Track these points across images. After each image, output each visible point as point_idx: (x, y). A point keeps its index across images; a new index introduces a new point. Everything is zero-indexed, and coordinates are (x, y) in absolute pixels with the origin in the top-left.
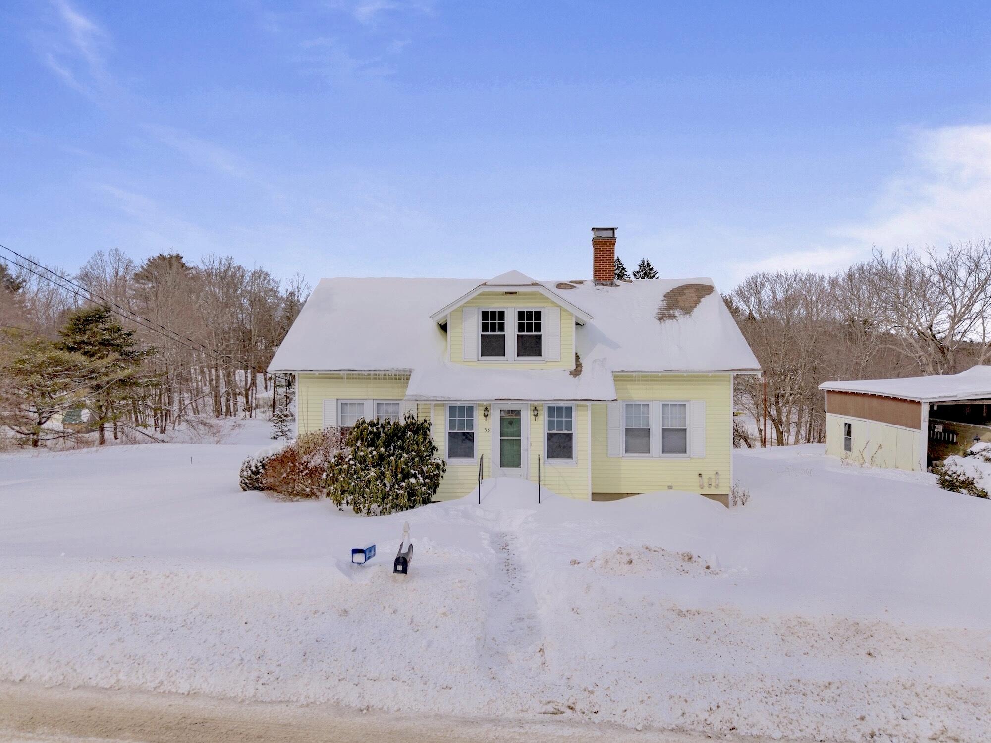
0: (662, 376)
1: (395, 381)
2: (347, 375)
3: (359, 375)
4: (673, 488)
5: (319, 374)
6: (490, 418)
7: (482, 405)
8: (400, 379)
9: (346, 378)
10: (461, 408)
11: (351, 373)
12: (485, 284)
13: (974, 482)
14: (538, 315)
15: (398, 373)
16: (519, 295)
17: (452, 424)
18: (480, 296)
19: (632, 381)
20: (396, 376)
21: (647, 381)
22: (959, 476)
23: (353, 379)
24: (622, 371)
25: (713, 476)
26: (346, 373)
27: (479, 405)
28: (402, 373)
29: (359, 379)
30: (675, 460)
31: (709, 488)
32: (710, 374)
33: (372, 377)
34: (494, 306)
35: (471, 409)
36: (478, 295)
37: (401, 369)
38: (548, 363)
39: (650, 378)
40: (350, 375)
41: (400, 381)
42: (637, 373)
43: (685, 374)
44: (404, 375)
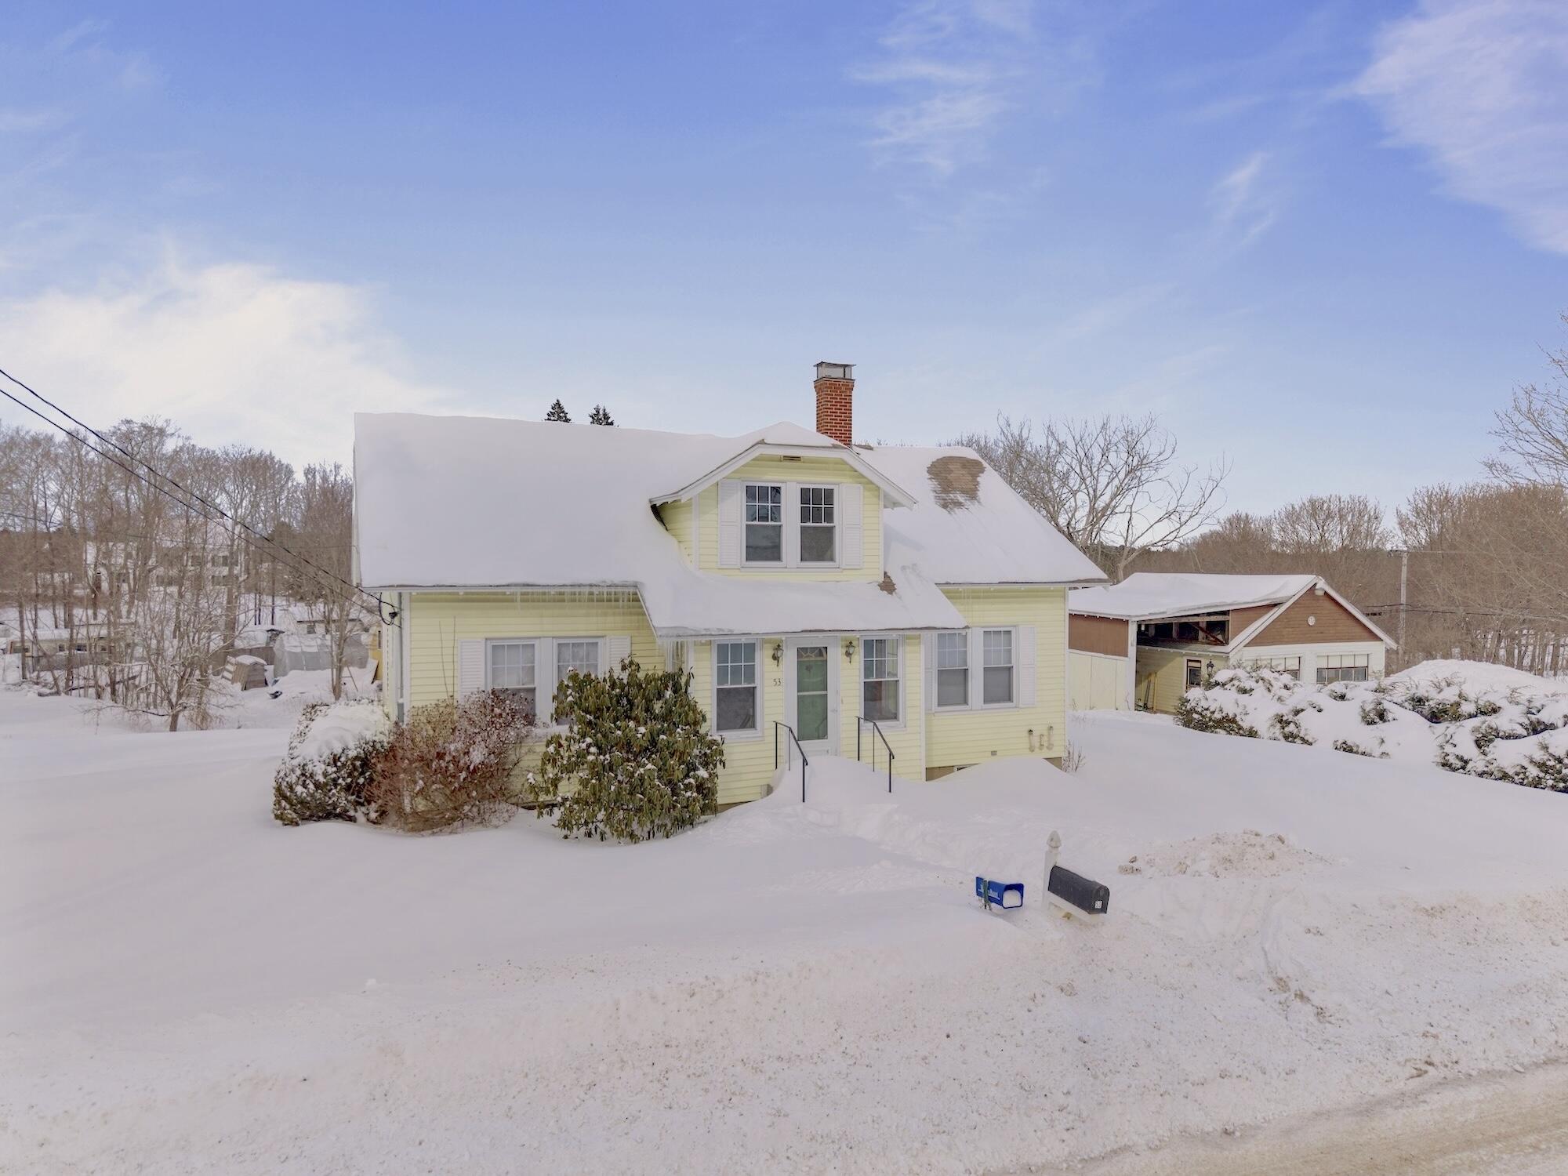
0: (995, 591)
1: (609, 603)
2: (522, 594)
3: (544, 594)
4: (998, 753)
5: (466, 594)
6: (784, 661)
7: (769, 641)
8: (617, 600)
9: (519, 599)
10: (736, 647)
11: (529, 590)
12: (762, 442)
13: (1238, 719)
14: (829, 494)
15: (613, 590)
16: (803, 462)
17: (722, 674)
18: (757, 462)
19: (960, 598)
20: (611, 594)
21: (979, 598)
22: (1213, 713)
23: (533, 601)
24: (947, 584)
25: (1045, 733)
26: (519, 590)
27: (764, 641)
28: (619, 590)
29: (544, 601)
30: (1000, 714)
31: (1041, 749)
32: (1052, 587)
33: (566, 597)
34: (768, 478)
35: (750, 648)
36: (753, 460)
37: (620, 584)
38: (845, 572)
39: (982, 594)
40: (527, 594)
41: (617, 603)
42: (965, 587)
43: (1023, 587)
44: (623, 594)
